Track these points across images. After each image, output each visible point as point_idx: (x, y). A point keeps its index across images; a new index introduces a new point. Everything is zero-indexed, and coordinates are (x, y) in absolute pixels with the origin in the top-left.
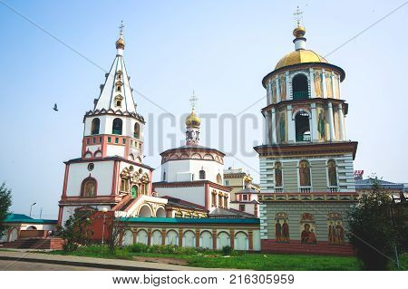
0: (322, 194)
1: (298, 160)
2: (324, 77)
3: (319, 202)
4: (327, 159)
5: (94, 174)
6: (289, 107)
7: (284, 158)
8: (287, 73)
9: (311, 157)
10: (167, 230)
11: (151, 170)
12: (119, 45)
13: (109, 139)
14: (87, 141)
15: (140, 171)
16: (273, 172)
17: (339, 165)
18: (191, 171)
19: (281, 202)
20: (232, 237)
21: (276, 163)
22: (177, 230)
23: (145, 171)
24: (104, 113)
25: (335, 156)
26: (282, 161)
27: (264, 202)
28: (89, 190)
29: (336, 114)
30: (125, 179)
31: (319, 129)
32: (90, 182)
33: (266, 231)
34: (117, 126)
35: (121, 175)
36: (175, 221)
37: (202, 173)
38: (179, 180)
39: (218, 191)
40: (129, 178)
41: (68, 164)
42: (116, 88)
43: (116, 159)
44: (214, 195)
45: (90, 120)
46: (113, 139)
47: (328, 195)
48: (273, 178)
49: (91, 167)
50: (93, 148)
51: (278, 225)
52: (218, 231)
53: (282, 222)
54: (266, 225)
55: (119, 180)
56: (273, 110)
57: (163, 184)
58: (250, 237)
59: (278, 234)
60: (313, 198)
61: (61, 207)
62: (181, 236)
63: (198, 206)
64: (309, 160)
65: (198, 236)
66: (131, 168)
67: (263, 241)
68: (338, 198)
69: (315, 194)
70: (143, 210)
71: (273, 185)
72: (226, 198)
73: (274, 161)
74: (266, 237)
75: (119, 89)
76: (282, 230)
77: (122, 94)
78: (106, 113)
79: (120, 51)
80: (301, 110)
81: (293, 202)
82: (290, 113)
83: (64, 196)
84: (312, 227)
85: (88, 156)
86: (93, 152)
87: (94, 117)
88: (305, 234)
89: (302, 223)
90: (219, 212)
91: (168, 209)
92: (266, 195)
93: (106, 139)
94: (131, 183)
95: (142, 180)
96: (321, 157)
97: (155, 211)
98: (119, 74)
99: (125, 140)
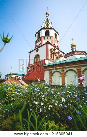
5: (38, 53)
12: (47, 14)
13: (44, 38)
14: (36, 42)
23: (61, 53)
28: (37, 60)
32: (37, 56)
34: (47, 33)
35: (50, 50)
40: (54, 53)
41: (30, 52)
45: (37, 35)
46: (46, 38)
49: (37, 51)
61: (28, 69)
66: (55, 49)
78: (42, 29)
79: (47, 15)
83: (29, 65)
86: (38, 45)
93: (43, 38)
94: (55, 56)
95: (60, 56)
99: (51, 38)
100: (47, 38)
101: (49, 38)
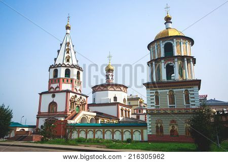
0: (182, 109)
1: (168, 91)
2: (182, 44)
3: (180, 113)
4: (184, 90)
5: (55, 100)
6: (163, 61)
7: (160, 90)
8: (161, 42)
9: (175, 89)
10: (96, 130)
11: (87, 97)
12: (68, 28)
13: (63, 80)
14: (51, 82)
15: (81, 98)
16: (154, 97)
17: (191, 93)
18: (109, 97)
19: (159, 114)
20: (132, 133)
21: (156, 92)
22: (101, 130)
23: (83, 97)
24: (60, 66)
25: (188, 88)
26: (159, 91)
27: (149, 114)
28: (52, 109)
29: (189, 64)
30: (73, 102)
31: (179, 73)
32: (53, 105)
33: (151, 130)
34: (68, 73)
35: (70, 100)
36: (100, 125)
37: (115, 98)
38: (102, 102)
39: (124, 108)
40: (75, 101)
41: (41, 94)
42: (66, 52)
43: (67, 92)
44: (122, 110)
45: (52, 70)
46: (65, 80)
47: (185, 109)
48: (154, 101)
49: (54, 96)
50: (54, 86)
51: (157, 126)
52: (124, 130)
53: (159, 125)
54: (150, 126)
55: (69, 103)
56: (154, 63)
57: (94, 105)
58: (142, 133)
59: (157, 131)
60: (176, 112)
61: (38, 118)
62: (104, 133)
63: (113, 117)
64: (174, 90)
65: (113, 133)
66: (76, 96)
67: (149, 136)
68: (191, 111)
69: (177, 109)
70: (83, 119)
71: (154, 104)
72: (129, 112)
73: (154, 91)
74: (151, 133)
75: (68, 52)
76: (160, 130)
77: (70, 55)
78: (61, 66)
79: (68, 31)
80: (169, 62)
81: (166, 113)
82: (163, 64)
83: (39, 112)
84: (176, 127)
85: (52, 90)
86: (55, 88)
87: (55, 68)
88: (172, 131)
89: (170, 125)
90: (125, 120)
91: (96, 118)
92: (150, 110)
93: (61, 80)
94: (76, 104)
95: (82, 103)
96: (181, 88)
97: (89, 120)
98: (68, 44)
99: (72, 81)
100: (68, 80)
101: (70, 81)
